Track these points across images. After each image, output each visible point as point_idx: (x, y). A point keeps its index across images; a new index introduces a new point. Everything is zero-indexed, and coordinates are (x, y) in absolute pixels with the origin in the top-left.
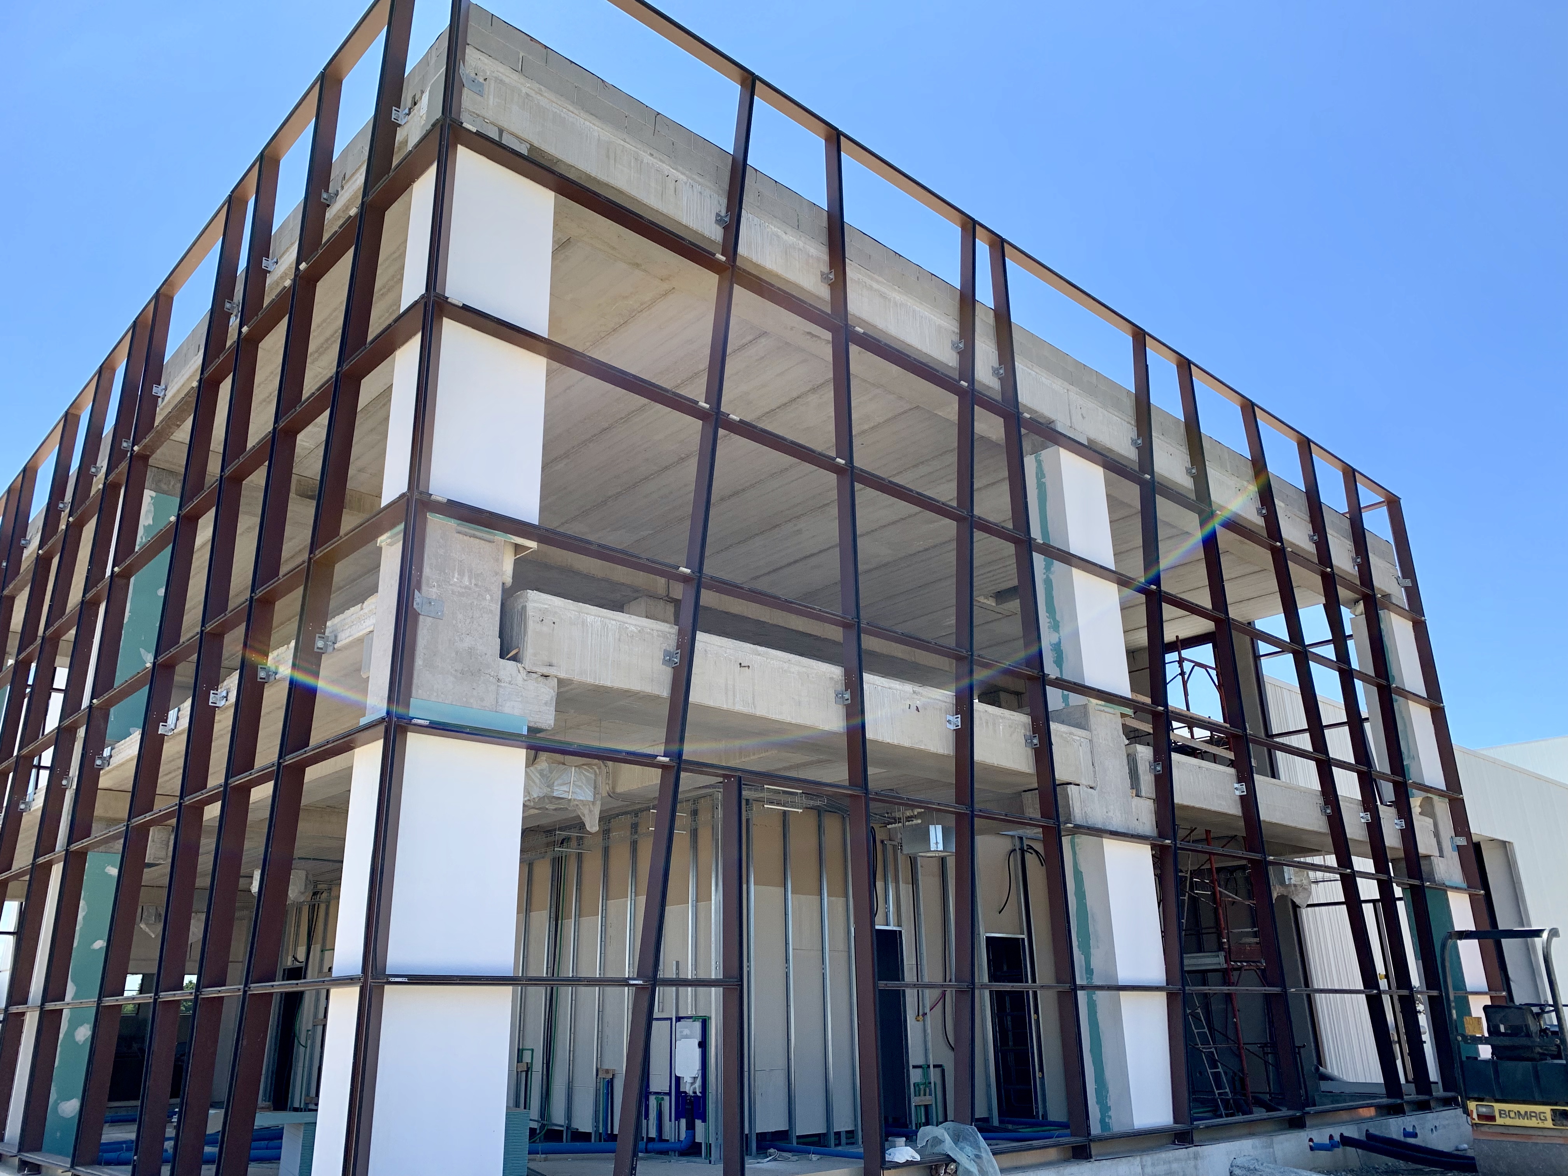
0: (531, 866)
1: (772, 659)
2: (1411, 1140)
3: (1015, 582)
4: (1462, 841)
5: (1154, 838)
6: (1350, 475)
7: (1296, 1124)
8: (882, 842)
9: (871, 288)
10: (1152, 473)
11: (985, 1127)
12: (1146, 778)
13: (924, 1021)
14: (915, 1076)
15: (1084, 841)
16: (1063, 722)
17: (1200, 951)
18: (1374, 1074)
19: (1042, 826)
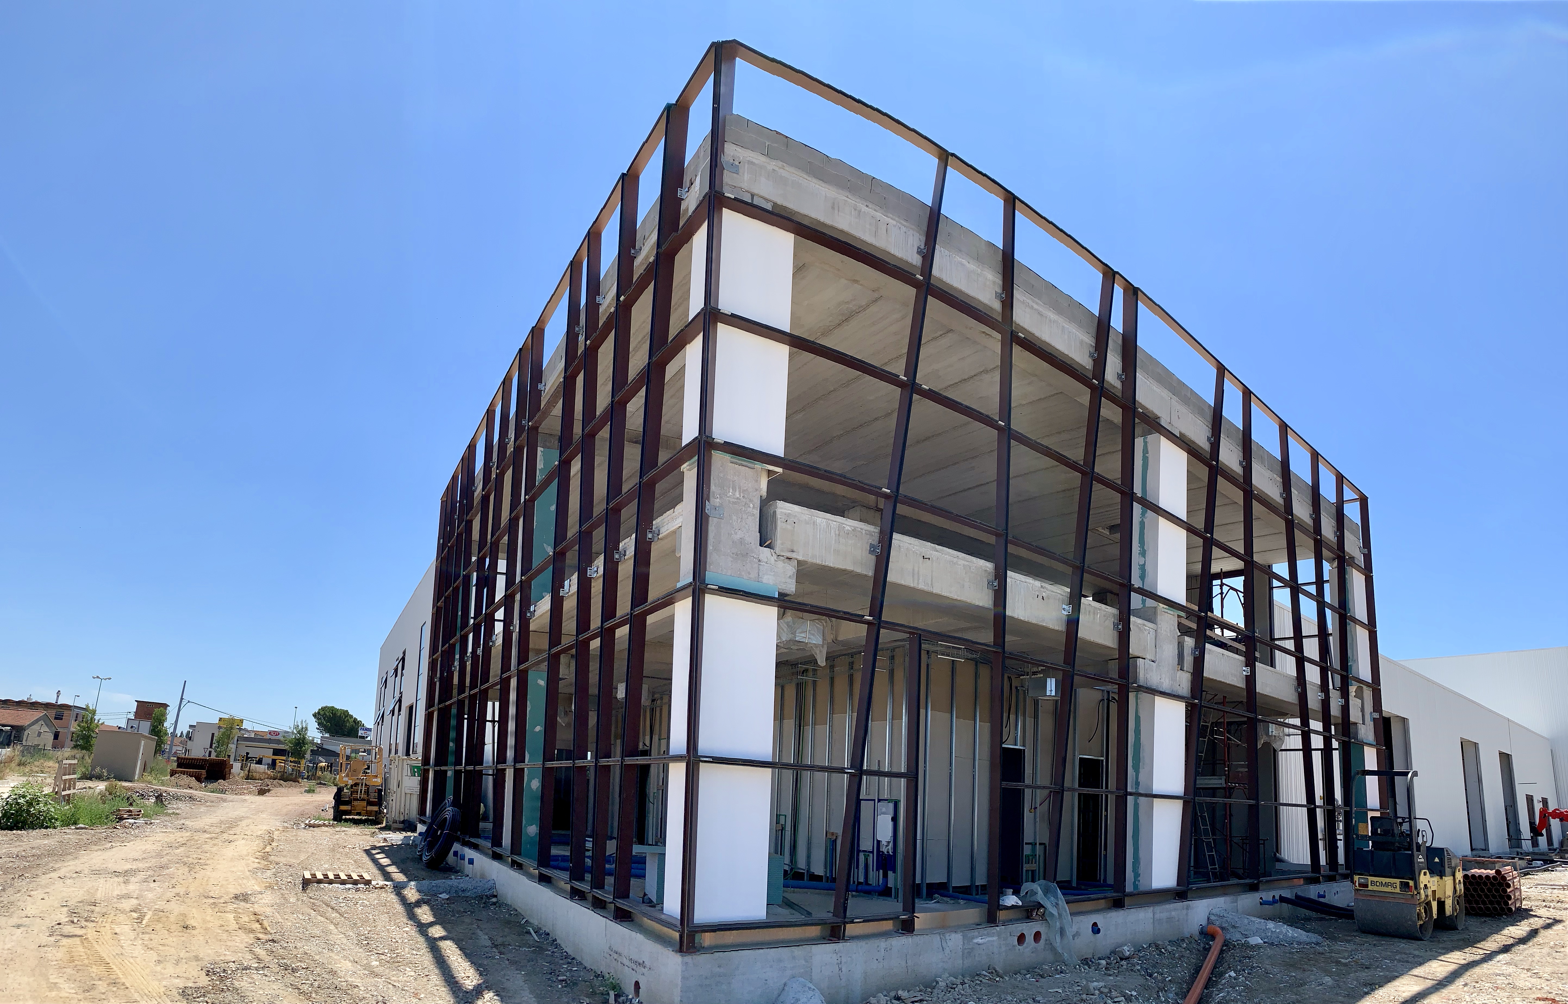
0: (783, 688)
1: (946, 554)
2: (1321, 900)
3: (1118, 522)
4: (1376, 715)
5: (1187, 698)
6: (1340, 479)
7: (1254, 888)
8: (1016, 688)
9: (1032, 308)
10: (1217, 461)
11: (1065, 887)
12: (1189, 658)
13: (1035, 812)
14: (1027, 850)
15: (1145, 697)
16: (1140, 617)
17: (1214, 775)
18: (1305, 858)
19: (1118, 684)
